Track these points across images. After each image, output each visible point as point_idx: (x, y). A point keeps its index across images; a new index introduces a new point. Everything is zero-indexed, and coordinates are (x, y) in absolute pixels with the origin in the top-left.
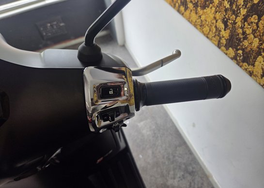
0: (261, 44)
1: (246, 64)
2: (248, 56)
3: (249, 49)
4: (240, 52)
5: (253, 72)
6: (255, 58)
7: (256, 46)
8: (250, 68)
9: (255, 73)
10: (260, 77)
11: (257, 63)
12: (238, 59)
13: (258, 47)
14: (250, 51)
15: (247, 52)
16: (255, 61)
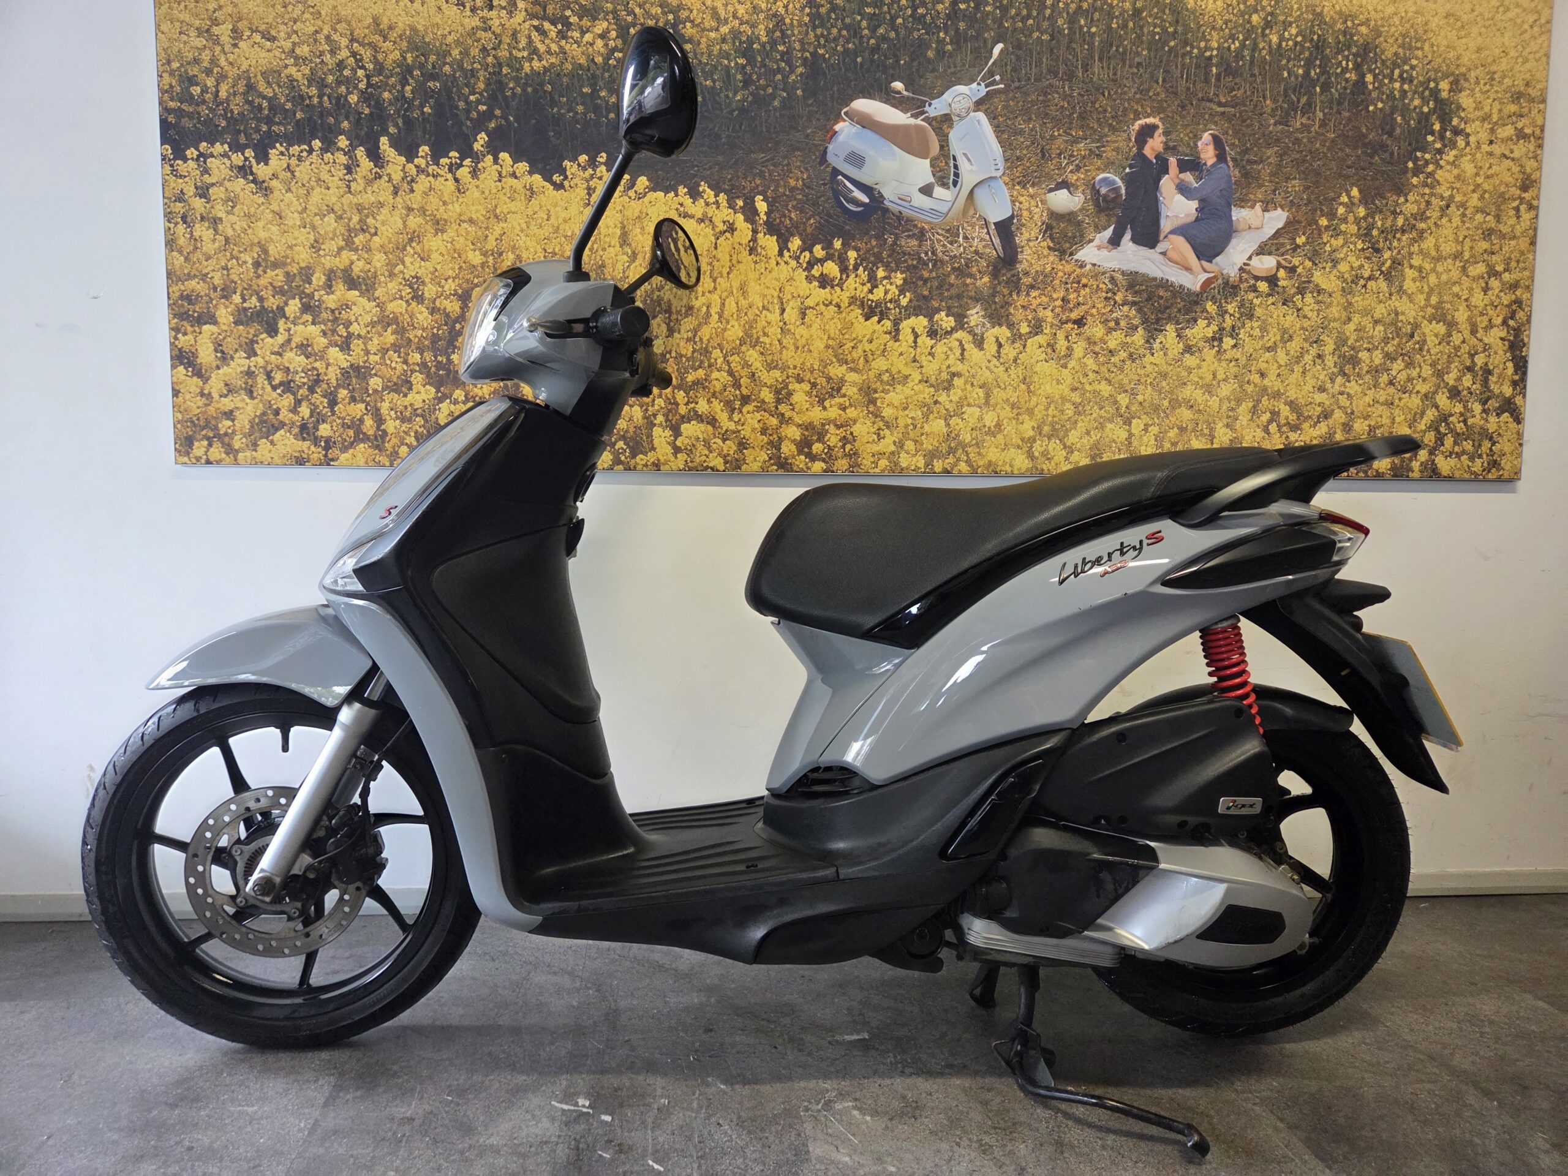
0: (647, 410)
1: (641, 456)
2: (637, 443)
3: (632, 430)
4: (621, 444)
5: (658, 460)
6: (650, 436)
7: (640, 418)
8: (651, 457)
9: (662, 460)
10: (673, 459)
11: (656, 442)
12: (623, 458)
13: (645, 418)
14: (635, 432)
15: (631, 438)
16: (652, 441)
